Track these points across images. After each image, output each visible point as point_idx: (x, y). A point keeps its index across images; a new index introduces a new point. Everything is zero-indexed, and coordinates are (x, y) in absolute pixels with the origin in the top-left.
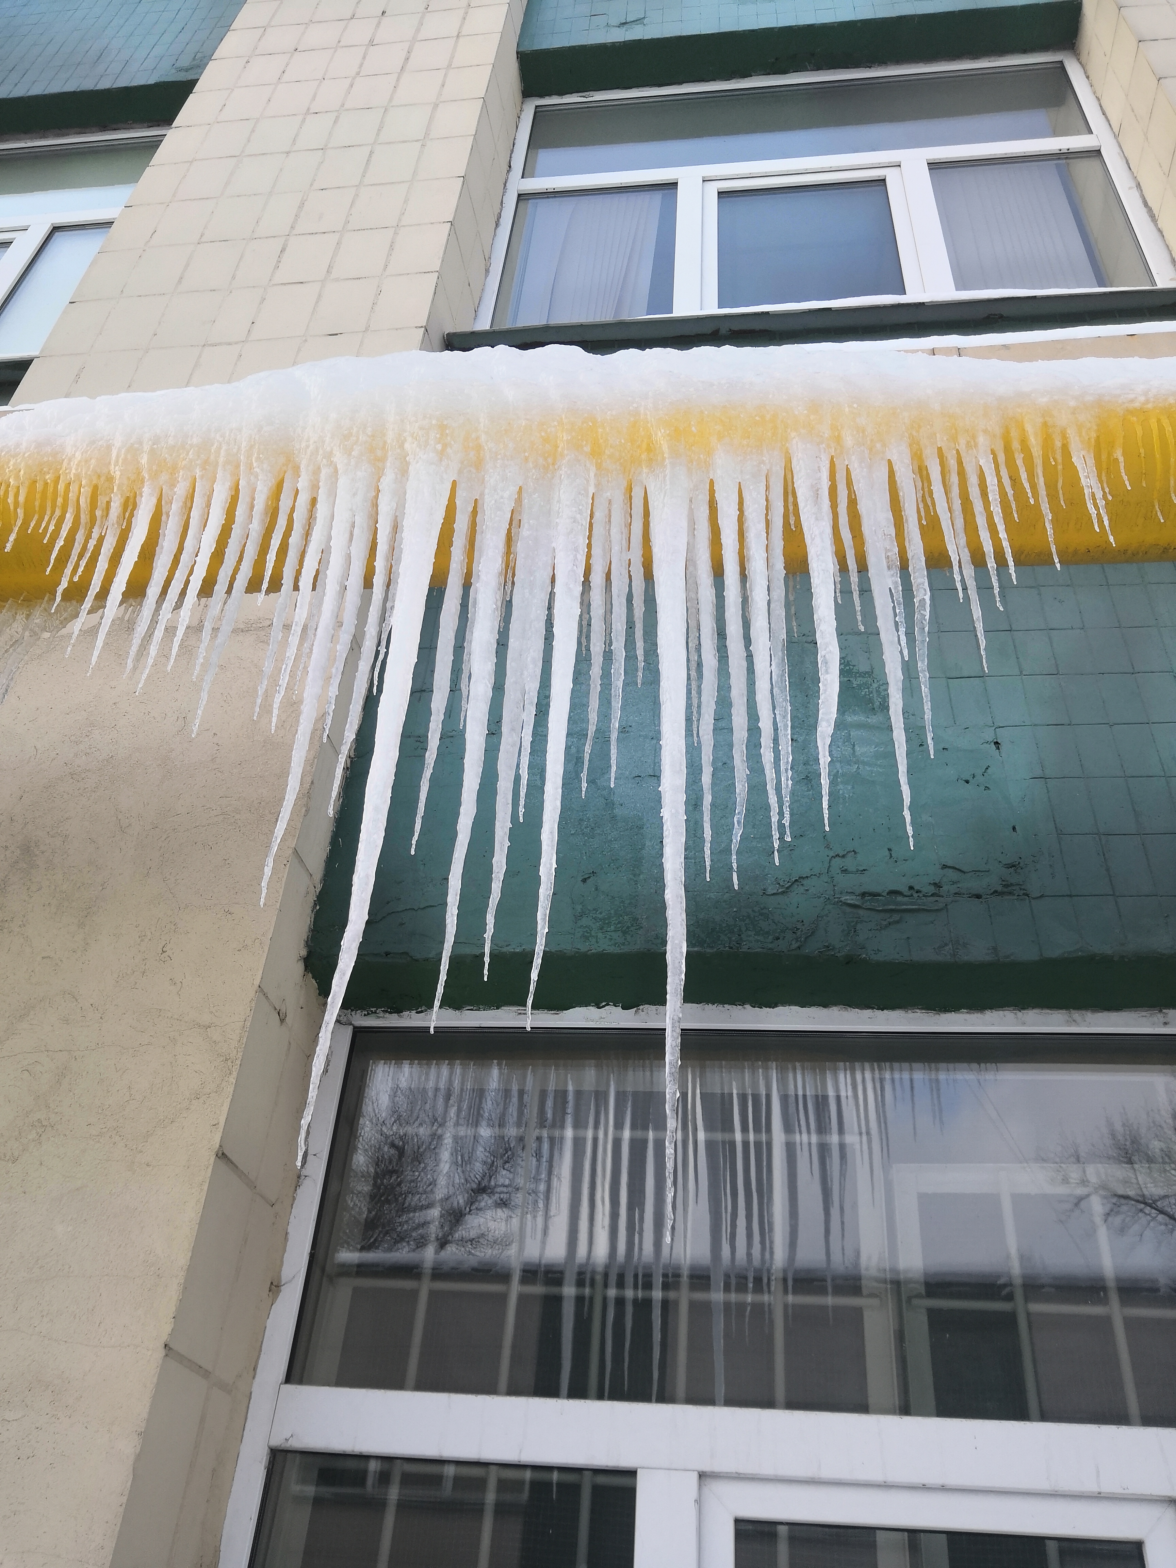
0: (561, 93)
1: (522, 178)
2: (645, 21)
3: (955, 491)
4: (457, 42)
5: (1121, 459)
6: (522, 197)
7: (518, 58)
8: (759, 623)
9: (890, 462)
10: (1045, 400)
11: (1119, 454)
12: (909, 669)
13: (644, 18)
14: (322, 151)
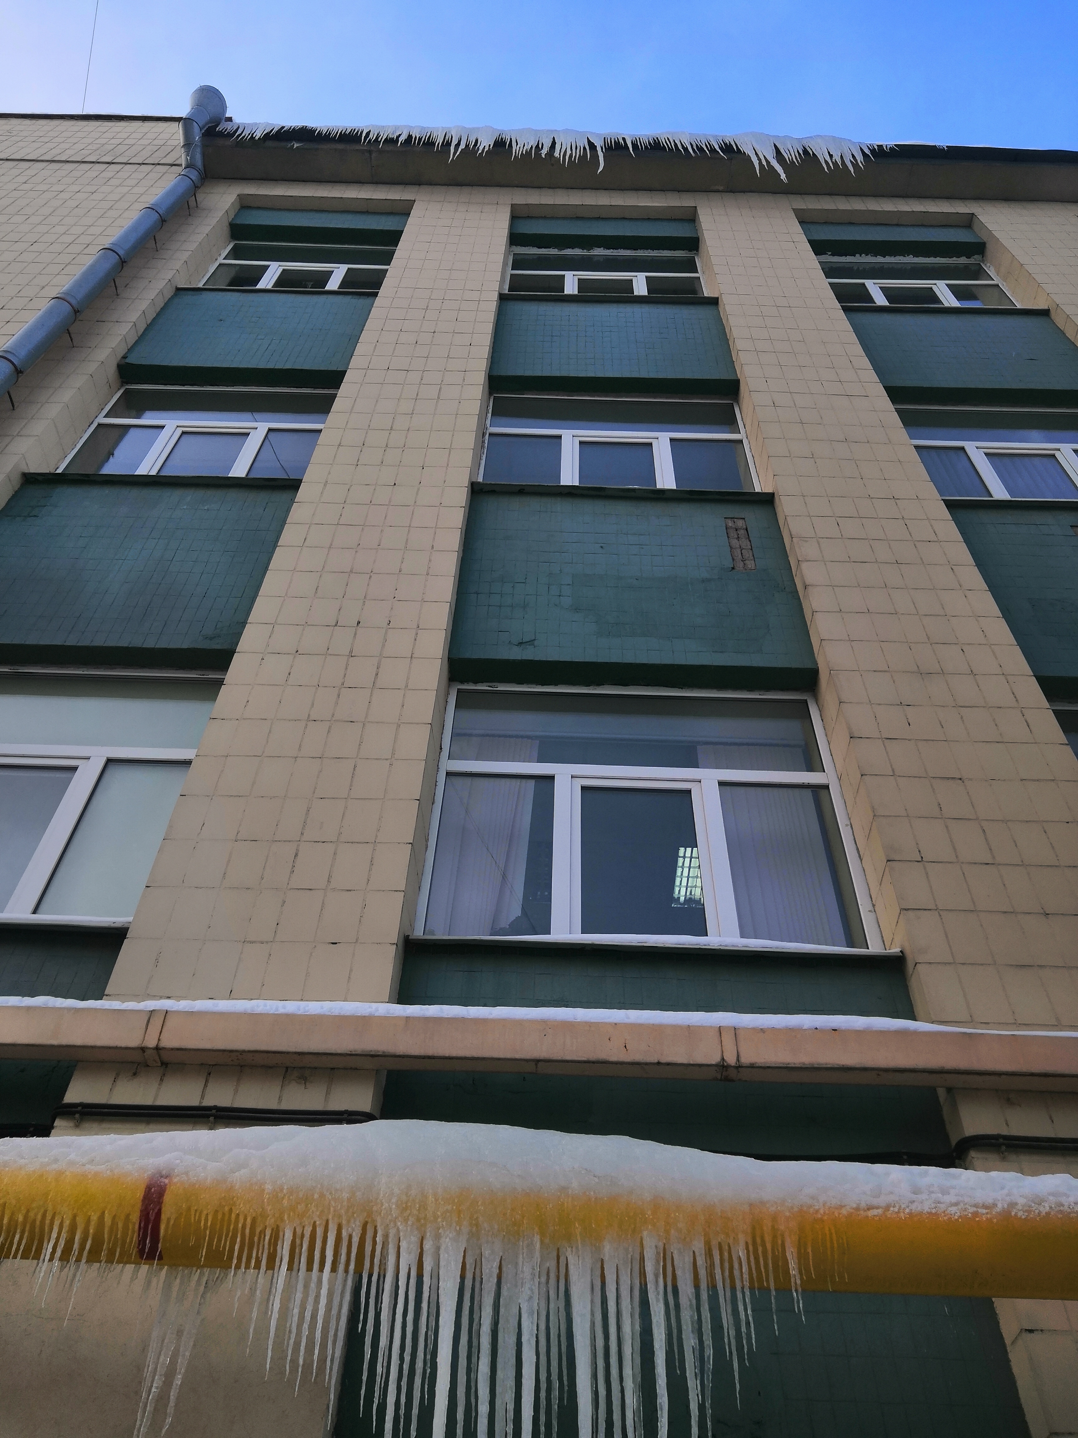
0: (476, 682)
1: (449, 759)
2: (536, 643)
3: (727, 1273)
4: (411, 663)
5: (810, 1253)
6: (449, 774)
7: (448, 661)
8: (628, 1371)
9: (694, 1252)
10: (773, 1209)
11: (810, 1250)
12: (701, 1407)
13: (534, 640)
14: (321, 760)
